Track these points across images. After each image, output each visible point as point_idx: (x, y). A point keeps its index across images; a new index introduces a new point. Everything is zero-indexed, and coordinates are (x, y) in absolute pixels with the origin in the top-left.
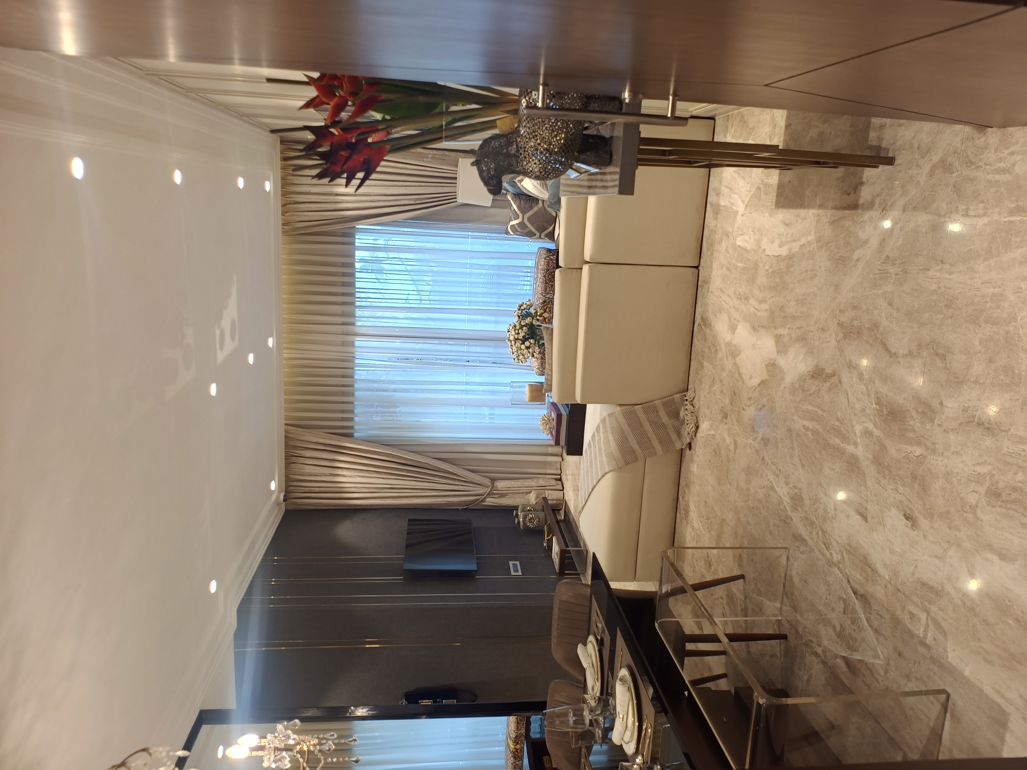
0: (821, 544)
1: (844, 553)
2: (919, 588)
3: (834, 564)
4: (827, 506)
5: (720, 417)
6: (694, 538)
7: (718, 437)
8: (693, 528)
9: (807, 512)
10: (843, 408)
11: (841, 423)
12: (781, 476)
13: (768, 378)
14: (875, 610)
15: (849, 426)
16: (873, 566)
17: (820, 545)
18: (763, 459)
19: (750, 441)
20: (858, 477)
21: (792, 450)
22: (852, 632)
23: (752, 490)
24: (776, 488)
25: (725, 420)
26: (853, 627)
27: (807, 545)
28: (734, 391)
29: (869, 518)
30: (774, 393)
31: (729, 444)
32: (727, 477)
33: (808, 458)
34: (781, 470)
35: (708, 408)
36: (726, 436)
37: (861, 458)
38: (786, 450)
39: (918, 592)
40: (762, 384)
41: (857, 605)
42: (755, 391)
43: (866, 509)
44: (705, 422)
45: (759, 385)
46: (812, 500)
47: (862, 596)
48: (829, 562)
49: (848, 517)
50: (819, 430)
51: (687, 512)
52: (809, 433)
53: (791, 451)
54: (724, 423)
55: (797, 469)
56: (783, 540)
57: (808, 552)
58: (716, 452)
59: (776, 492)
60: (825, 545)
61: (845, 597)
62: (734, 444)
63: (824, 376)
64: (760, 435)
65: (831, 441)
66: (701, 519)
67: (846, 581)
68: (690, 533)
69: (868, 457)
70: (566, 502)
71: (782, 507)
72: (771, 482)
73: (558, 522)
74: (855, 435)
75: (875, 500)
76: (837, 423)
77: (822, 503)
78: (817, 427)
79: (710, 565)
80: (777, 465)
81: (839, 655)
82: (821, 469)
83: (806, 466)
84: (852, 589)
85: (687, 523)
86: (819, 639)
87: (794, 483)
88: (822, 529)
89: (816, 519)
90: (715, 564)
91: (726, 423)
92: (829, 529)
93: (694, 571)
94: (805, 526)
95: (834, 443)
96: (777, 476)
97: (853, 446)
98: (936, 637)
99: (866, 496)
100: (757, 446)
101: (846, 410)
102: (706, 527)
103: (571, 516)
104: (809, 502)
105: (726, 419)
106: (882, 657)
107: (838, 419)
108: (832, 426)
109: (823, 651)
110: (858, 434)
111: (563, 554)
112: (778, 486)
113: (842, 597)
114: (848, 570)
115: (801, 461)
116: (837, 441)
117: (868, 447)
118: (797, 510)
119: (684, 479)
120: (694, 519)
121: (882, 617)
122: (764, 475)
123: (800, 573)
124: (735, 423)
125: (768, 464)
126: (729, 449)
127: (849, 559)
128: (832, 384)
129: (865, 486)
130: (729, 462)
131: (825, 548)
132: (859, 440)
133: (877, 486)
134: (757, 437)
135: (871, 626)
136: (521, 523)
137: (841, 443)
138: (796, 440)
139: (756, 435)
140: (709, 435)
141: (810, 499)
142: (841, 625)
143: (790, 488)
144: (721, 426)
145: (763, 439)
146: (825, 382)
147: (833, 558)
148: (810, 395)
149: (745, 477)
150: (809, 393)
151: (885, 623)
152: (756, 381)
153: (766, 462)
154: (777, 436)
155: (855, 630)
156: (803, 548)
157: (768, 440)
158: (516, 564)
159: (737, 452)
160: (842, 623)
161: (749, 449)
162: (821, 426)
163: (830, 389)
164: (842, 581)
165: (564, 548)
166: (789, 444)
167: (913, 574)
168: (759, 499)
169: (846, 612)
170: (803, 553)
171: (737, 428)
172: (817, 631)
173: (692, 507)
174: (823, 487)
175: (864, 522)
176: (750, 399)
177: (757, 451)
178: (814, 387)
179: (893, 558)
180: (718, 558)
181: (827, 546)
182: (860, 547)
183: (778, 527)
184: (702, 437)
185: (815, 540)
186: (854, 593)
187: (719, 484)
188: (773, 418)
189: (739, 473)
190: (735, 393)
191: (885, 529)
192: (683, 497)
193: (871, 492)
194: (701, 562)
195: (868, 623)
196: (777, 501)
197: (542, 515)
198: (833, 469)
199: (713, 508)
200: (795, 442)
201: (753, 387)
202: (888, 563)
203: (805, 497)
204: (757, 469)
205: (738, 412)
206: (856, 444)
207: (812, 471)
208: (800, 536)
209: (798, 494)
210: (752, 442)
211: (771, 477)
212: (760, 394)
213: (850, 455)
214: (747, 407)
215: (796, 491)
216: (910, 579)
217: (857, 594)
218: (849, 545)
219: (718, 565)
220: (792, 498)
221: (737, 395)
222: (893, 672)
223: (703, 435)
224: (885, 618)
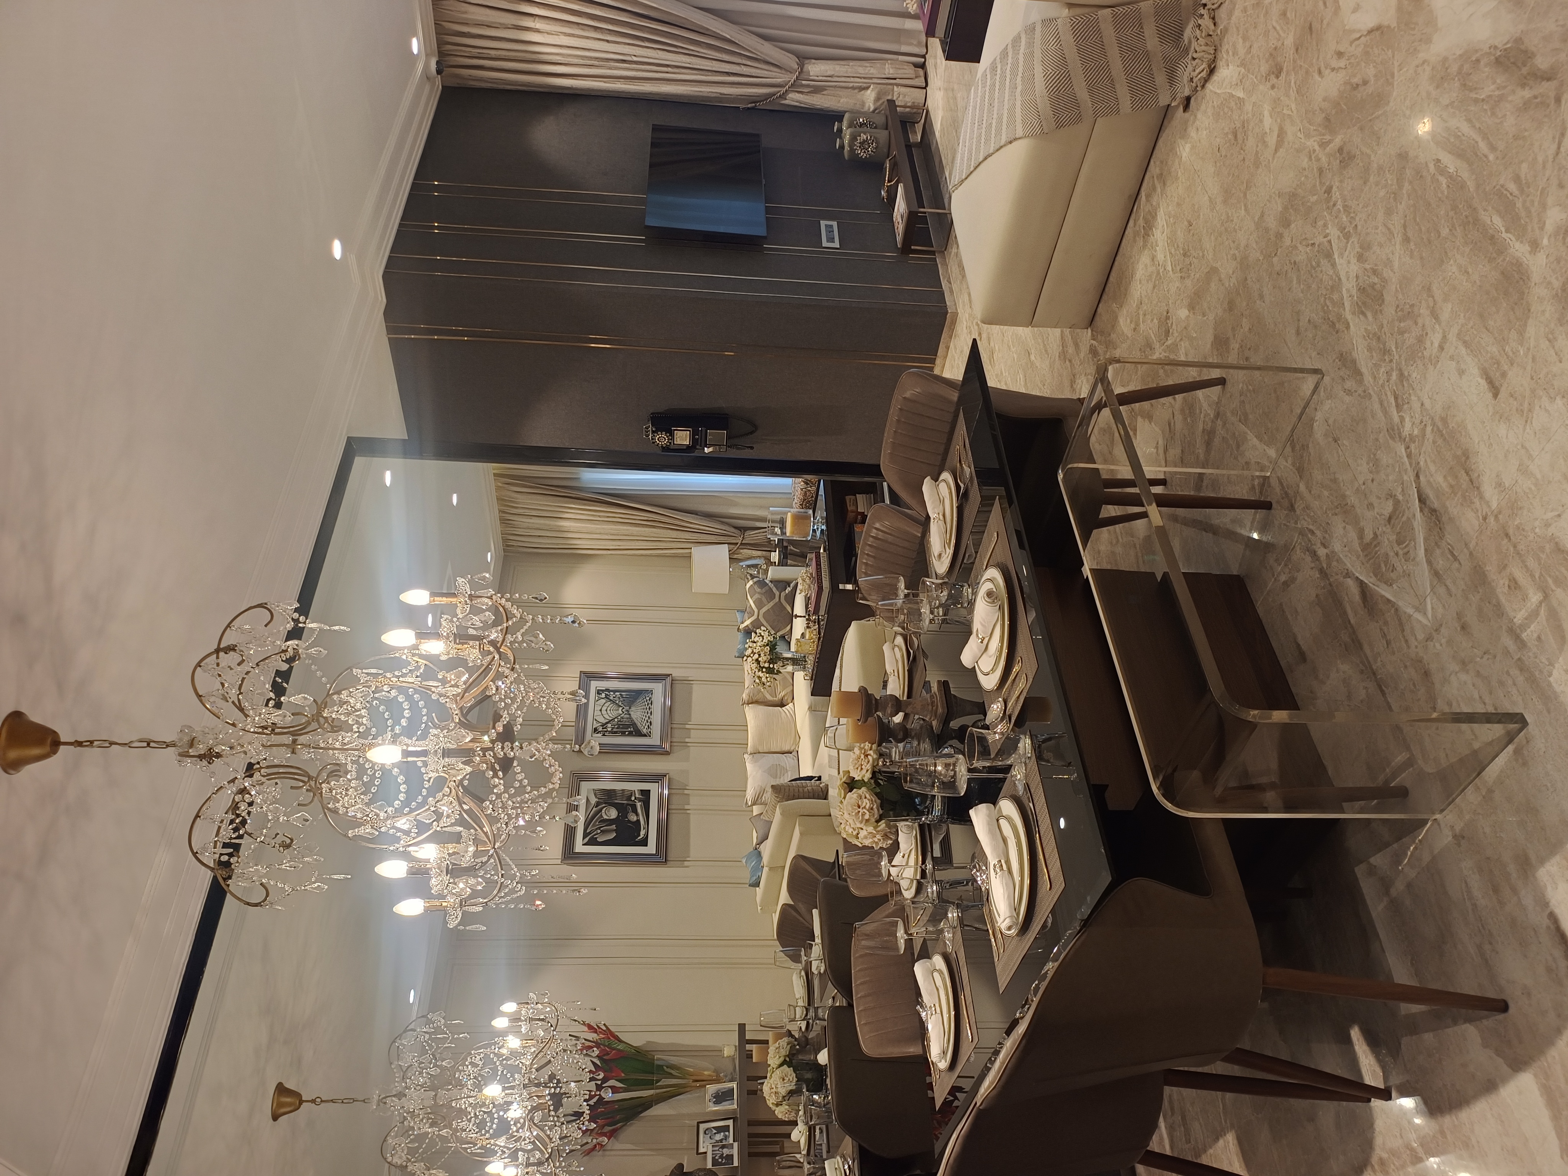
0: (1389, 393)
1: (1429, 429)
2: (1548, 551)
3: (1400, 437)
4: (1427, 334)
5: (1264, 68)
6: (1150, 276)
7: (1248, 107)
8: (1153, 260)
9: (1382, 326)
10: (1540, 159)
11: (1522, 191)
12: (1354, 239)
13: (1394, 24)
14: (1449, 544)
15: (1536, 204)
16: (1476, 475)
17: (1386, 395)
18: (1329, 191)
19: (1312, 143)
20: (1513, 309)
21: (1395, 199)
22: (1391, 554)
23: (1287, 242)
24: (1336, 256)
25: (1273, 80)
26: (1396, 548)
27: (1361, 382)
28: (1311, 24)
29: (1503, 395)
30: (1396, 64)
31: (1268, 131)
32: (1245, 195)
33: (1423, 229)
34: (1359, 227)
35: (1245, 38)
36: (1266, 113)
37: (1535, 277)
38: (1382, 193)
39: (1543, 556)
40: (1378, 33)
41: (1419, 522)
42: (1357, 42)
43: (1504, 375)
44: (1231, 67)
45: (1370, 32)
46: (1402, 310)
47: (1433, 511)
48: (1393, 430)
49: (1461, 372)
50: (1468, 183)
51: (1149, 226)
52: (1444, 181)
53: (1392, 200)
54: (1269, 85)
55: (1390, 240)
56: (1318, 354)
57: (1359, 395)
58: (1236, 137)
59: (1334, 265)
60: (1396, 398)
61: (1400, 498)
62: (1278, 136)
63: (1525, 71)
64: (1338, 141)
65: (1484, 217)
66: (1173, 251)
67: (1411, 475)
68: (1146, 266)
69: (1549, 283)
70: (927, 112)
71: (1335, 297)
72: (1330, 242)
73: (909, 146)
74: (1542, 229)
75: (1529, 368)
76: (1512, 187)
77: (1420, 324)
78: (1465, 175)
79: (1167, 333)
80: (1352, 215)
81: (1354, 574)
82: (1443, 261)
83: (1412, 244)
84: (1418, 492)
85: (1145, 246)
86: (1327, 536)
87: (1376, 265)
88: (1400, 370)
89: (1397, 348)
90: (1176, 334)
91: (1273, 87)
92: (1414, 375)
93: (1135, 329)
94: (1370, 349)
95: (1489, 223)
96: (1347, 236)
97: (1529, 249)
98: (1543, 637)
99: (1514, 353)
100: (1324, 159)
101: (1544, 167)
102: (1178, 268)
103: (935, 142)
104: (1393, 313)
105: (1277, 77)
106: (1430, 616)
107: (1517, 179)
108: (1498, 187)
109: (1327, 555)
110: (1549, 227)
111: (912, 218)
112: (1341, 255)
113: (1395, 495)
114: (1423, 459)
115: (1405, 227)
116: (1498, 222)
117: (1559, 262)
118: (1363, 313)
119: (1158, 163)
120: (1160, 244)
121: (1456, 559)
122: (1320, 223)
123: (1330, 422)
124: (1293, 94)
125: (1334, 205)
126: (1265, 143)
127: (1434, 442)
128: (1535, 97)
129: (1521, 333)
130: (1257, 168)
131: (1394, 404)
132: (1545, 242)
133: (1544, 344)
134: (1330, 142)
135: (1429, 562)
136: (847, 148)
137: (1503, 229)
138: (1411, 183)
139: (1328, 137)
140: (1233, 96)
141: (1398, 306)
142: (1375, 534)
143: (1365, 269)
144: (1261, 87)
145: (1340, 150)
146: (1523, 86)
147: (1403, 427)
148: (1476, 101)
149: (1280, 209)
150: (1475, 96)
151: (1458, 570)
152: (1365, 21)
153: (1334, 199)
154: (1372, 158)
155: (1397, 554)
156: (1349, 384)
157: (1352, 157)
158: (831, 226)
159: (1278, 154)
160: (1378, 533)
161: (1306, 160)
162: (1474, 177)
163: (1526, 106)
164: (1406, 470)
165: (915, 208)
166: (1392, 185)
167: (1547, 525)
168: (1295, 262)
169: (1392, 521)
170: (1349, 392)
171: (1293, 106)
172: (1328, 523)
173: (1161, 220)
174: (1433, 297)
175: (1491, 395)
176: (1340, 54)
177: (1321, 171)
178: (1493, 87)
179: (1519, 481)
180: (1185, 328)
181: (1400, 401)
182: (1463, 433)
183: (1316, 327)
184: (1216, 93)
185: (1381, 382)
186: (1420, 500)
187: (1225, 202)
188: (1377, 118)
189: (1271, 197)
190: (1310, 28)
191: (1528, 427)
192: (1148, 196)
193: (1529, 349)
194: (1152, 320)
195: (1426, 556)
196: (1330, 283)
197: (883, 135)
198: (1468, 273)
199: (1200, 240)
200: (1407, 186)
201: (1354, 31)
202: (1507, 486)
203: (1387, 298)
204: (1309, 204)
205: (1307, 72)
206: (1535, 246)
207: (1422, 258)
208: (1354, 362)
209: (1378, 287)
210: (1317, 147)
211: (1334, 232)
212: (1367, 53)
213: (1514, 261)
214: (1328, 71)
215: (1376, 280)
216: (1537, 530)
217: (1425, 503)
218: (1444, 420)
219: (1181, 340)
220: (1362, 290)
221: (1314, 36)
222: (1441, 645)
223: (1218, 91)
224: (1460, 564)
